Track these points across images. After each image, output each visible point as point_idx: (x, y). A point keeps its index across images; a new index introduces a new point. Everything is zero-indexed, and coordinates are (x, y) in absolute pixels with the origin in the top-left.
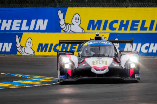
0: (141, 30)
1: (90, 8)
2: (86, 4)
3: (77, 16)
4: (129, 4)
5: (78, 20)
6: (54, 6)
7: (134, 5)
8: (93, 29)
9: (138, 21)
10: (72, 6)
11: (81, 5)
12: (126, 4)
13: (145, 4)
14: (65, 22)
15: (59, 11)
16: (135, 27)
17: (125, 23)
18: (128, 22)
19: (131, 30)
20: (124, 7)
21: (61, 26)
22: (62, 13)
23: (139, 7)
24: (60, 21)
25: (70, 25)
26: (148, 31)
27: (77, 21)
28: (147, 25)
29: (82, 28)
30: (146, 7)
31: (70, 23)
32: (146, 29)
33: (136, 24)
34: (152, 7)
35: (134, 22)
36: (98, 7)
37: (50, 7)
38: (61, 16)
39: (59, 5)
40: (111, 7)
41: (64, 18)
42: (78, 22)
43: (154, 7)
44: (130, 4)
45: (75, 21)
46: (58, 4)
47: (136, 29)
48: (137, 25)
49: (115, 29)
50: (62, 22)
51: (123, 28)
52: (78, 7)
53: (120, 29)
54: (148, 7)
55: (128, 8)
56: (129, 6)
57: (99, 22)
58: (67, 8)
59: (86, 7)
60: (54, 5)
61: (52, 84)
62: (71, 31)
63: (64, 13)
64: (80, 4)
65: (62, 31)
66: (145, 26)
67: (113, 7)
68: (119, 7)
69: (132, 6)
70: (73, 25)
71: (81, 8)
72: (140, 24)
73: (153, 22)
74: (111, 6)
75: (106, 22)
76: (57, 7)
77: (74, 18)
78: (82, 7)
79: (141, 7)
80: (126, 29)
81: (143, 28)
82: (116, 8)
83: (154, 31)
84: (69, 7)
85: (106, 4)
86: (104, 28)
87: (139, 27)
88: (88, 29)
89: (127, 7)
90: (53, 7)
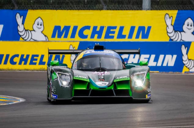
0: (118, 37)
1: (55, 11)
2: (50, 7)
3: (39, 20)
4: (103, 6)
5: (41, 25)
6: (12, 8)
7: (110, 8)
8: (59, 36)
9: (115, 28)
10: (33, 9)
11: (45, 7)
12: (99, 6)
13: (123, 6)
14: (24, 28)
15: (18, 14)
16: (110, 35)
17: (98, 29)
18: (102, 28)
19: (106, 37)
20: (97, 10)
21: (19, 32)
22: (21, 17)
23: (116, 10)
24: (18, 26)
25: (30, 31)
26: (126, 40)
27: (39, 26)
28: (126, 32)
29: (45, 36)
30: (124, 10)
31: (30, 30)
32: (124, 37)
33: (112, 30)
34: (133, 10)
35: (109, 28)
36: (65, 10)
37: (7, 9)
38: (19, 20)
39: (17, 7)
40: (81, 10)
41: (23, 23)
42: (40, 28)
43: (135, 10)
44: (105, 6)
45: (37, 27)
46: (16, 5)
47: (113, 37)
48: (114, 32)
49: (86, 37)
50: (21, 28)
51: (96, 36)
52: (41, 9)
53: (92, 37)
54: (127, 10)
55: (102, 11)
56: (104, 9)
57: (67, 28)
58: (27, 11)
59: (51, 9)
60: (11, 6)
61: (7, 104)
62: (31, 38)
63: (24, 16)
64: (43, 6)
65: (21, 39)
66: (124, 33)
67: (84, 10)
68: (92, 10)
69: (108, 8)
70: (34, 32)
71: (44, 10)
72: (117, 31)
73: (133, 28)
74: (82, 8)
75: (75, 28)
76: (16, 9)
77: (36, 23)
78: (46, 9)
79: (119, 10)
80: (99, 37)
81: (120, 36)
82: (88, 11)
83: (134, 39)
84: (30, 9)
85: (75, 6)
86: (73, 36)
87: (116, 35)
88: (53, 36)
89: (101, 9)
90: (10, 9)
